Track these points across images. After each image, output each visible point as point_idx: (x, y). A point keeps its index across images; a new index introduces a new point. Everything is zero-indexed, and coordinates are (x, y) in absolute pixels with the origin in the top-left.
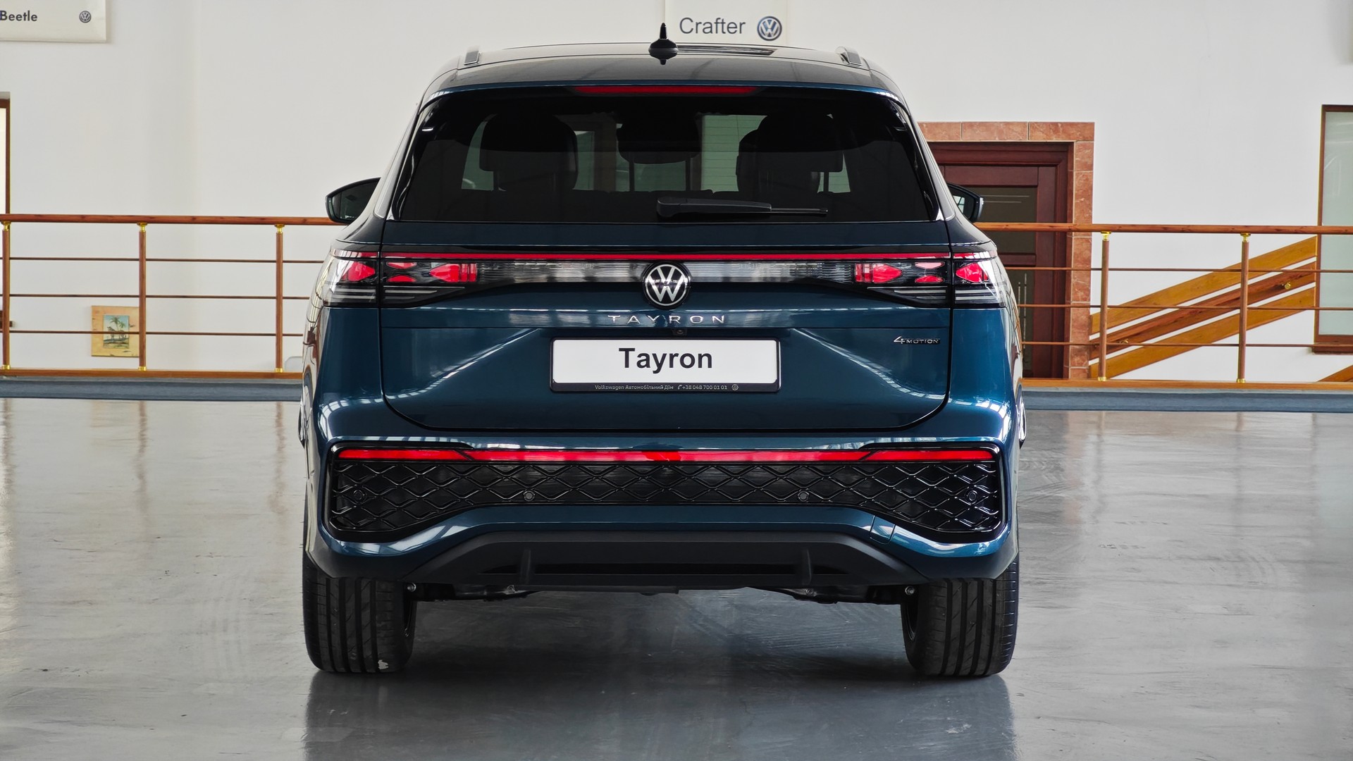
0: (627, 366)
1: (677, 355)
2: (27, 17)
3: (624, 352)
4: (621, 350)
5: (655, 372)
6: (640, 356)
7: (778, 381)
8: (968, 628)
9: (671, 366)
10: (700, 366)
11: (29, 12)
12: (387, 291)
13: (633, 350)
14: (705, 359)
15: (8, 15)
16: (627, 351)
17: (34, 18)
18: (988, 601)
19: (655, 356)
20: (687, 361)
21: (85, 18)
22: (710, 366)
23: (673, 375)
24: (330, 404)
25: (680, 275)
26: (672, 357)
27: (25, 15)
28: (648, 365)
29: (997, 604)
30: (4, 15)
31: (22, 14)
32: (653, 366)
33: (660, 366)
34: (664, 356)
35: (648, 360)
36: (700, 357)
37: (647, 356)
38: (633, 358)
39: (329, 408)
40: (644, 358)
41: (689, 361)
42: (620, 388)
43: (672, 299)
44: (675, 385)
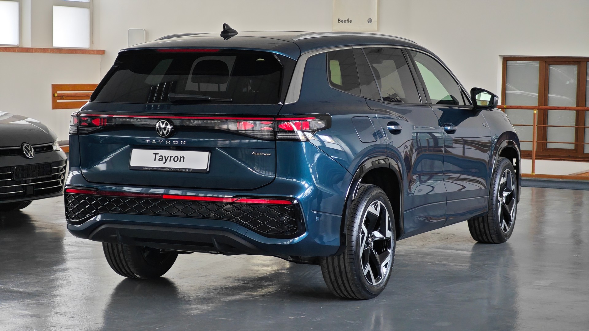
0: (155, 160)
1: (172, 157)
2: (348, 21)
3: (155, 155)
4: (154, 154)
5: (164, 163)
6: (160, 156)
7: (207, 168)
8: (338, 277)
9: (170, 161)
10: (180, 161)
11: (349, 19)
12: (80, 129)
13: (158, 154)
14: (182, 158)
15: (341, 20)
16: (156, 154)
17: (351, 22)
18: (343, 267)
19: (165, 156)
20: (176, 159)
21: (370, 21)
22: (183, 161)
23: (171, 165)
24: (73, 172)
25: (168, 124)
26: (171, 157)
27: (347, 20)
28: (162, 160)
29: (346, 268)
30: (340, 20)
31: (346, 20)
32: (164, 161)
33: (166, 160)
34: (168, 156)
35: (162, 158)
36: (181, 157)
37: (162, 156)
38: (158, 157)
39: (72, 173)
40: (161, 157)
41: (177, 159)
42: (151, 169)
43: (165, 134)
44: (170, 168)
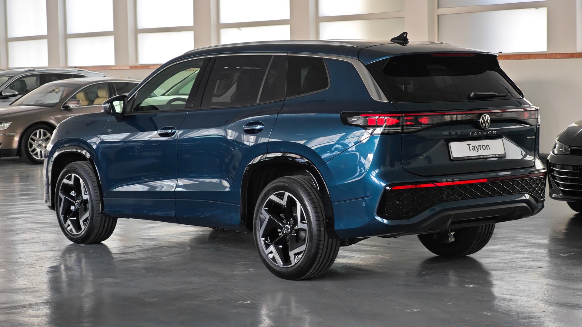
0: (470, 150)
1: (481, 146)
4: (467, 145)
5: (477, 152)
9: (481, 150)
10: (487, 149)
12: (404, 128)
13: (470, 145)
16: (469, 145)
19: (476, 146)
22: (489, 149)
23: (483, 153)
28: (475, 150)
33: (478, 149)
34: (478, 146)
35: (474, 148)
36: (487, 146)
38: (471, 147)
40: (473, 147)
41: (484, 148)
44: (484, 156)
